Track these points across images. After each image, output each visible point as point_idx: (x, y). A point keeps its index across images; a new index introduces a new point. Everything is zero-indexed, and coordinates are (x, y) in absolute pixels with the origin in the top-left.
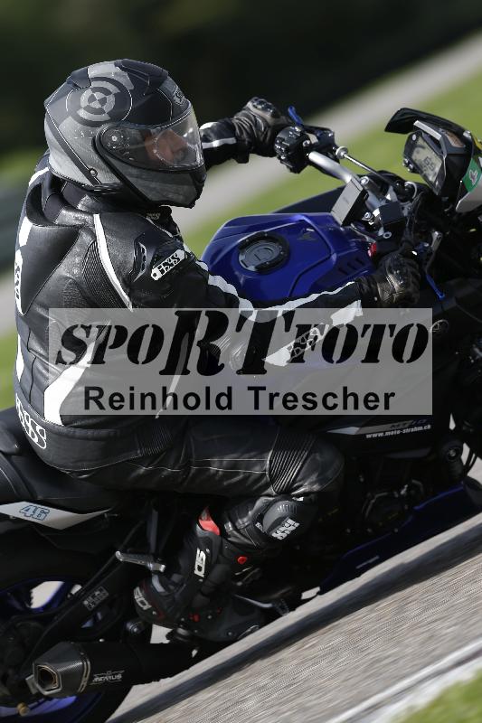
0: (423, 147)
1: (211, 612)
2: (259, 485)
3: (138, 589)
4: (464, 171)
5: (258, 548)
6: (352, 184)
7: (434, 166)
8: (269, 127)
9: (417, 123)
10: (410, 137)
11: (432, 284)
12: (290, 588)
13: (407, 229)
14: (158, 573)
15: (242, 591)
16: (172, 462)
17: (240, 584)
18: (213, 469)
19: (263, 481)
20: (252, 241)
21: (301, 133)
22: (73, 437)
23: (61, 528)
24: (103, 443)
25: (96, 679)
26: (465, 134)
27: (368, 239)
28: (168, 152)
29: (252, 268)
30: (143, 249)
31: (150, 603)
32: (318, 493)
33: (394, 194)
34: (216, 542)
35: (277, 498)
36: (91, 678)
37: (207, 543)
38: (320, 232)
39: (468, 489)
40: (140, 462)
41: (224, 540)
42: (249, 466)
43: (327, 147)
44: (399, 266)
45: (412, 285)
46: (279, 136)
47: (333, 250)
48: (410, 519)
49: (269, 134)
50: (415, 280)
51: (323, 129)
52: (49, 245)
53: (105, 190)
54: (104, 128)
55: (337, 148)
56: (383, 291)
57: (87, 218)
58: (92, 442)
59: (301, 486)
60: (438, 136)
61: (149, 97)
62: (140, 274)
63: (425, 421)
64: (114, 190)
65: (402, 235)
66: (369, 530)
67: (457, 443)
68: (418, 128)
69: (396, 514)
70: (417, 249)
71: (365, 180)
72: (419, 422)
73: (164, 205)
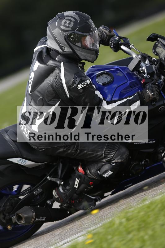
0: (160, 47)
1: (78, 200)
2: (100, 158)
3: (54, 190)
5: (97, 180)
6: (136, 58)
7: (164, 54)
8: (108, 35)
9: (158, 39)
10: (156, 43)
11: (163, 94)
12: (101, 192)
13: (155, 75)
14: (61, 185)
19: (102, 157)
21: (119, 39)
23: (30, 168)
29: (101, 84)
30: (77, 78)
32: (120, 162)
33: (149, 62)
34: (83, 176)
36: (35, 219)
37: (80, 176)
38: (124, 73)
39: (163, 163)
41: (86, 176)
42: (98, 151)
43: (127, 44)
45: (156, 94)
46: (111, 39)
47: (128, 80)
48: (144, 172)
49: (107, 38)
51: (126, 38)
54: (69, 33)
55: (130, 45)
57: (59, 63)
61: (85, 23)
62: (74, 86)
65: (153, 77)
66: (131, 175)
67: (163, 148)
68: (159, 41)
69: (140, 170)
70: (158, 82)
71: (140, 57)
72: (152, 140)
73: (83, 61)
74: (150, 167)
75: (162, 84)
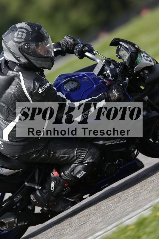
0: (123, 51)
1: (55, 202)
2: (73, 160)
3: (32, 195)
4: (136, 58)
5: (72, 181)
6: (100, 63)
7: (126, 56)
8: (72, 44)
9: (120, 43)
10: (118, 47)
11: (128, 94)
12: (79, 194)
13: (119, 77)
14: (39, 189)
15: (65, 195)
16: (44, 153)
17: (64, 193)
18: (58, 155)
19: (74, 159)
20: (68, 81)
21: (83, 46)
22: (12, 145)
23: (7, 175)
24: (22, 147)
25: (19, 225)
26: (136, 46)
27: (105, 80)
28: (43, 51)
29: (68, 90)
30: (36, 83)
31: (36, 200)
32: (92, 162)
33: (113, 66)
34: (58, 179)
35: (79, 164)
36: (17, 224)
37: (55, 179)
38: (90, 78)
39: (137, 162)
40: (34, 153)
41: (61, 178)
42: (69, 154)
43: (91, 51)
44: (117, 88)
45: (121, 95)
46: (76, 47)
47: (94, 84)
48: (119, 171)
49: (72, 47)
50: (122, 93)
51: (89, 45)
52: (5, 82)
53: (23, 64)
54: (23, 44)
55: (94, 51)
56: (112, 96)
57: (17, 73)
58: (18, 147)
59: (86, 160)
60: (127, 47)
61: (37, 33)
62: (35, 91)
63: (124, 139)
64: (25, 64)
65: (117, 79)
66: (106, 175)
67: (134, 146)
68: (121, 44)
69: (114, 170)
70: (122, 83)
71: (104, 61)
72: (122, 140)
73: (41, 69)
74: (123, 166)
75: (126, 85)
